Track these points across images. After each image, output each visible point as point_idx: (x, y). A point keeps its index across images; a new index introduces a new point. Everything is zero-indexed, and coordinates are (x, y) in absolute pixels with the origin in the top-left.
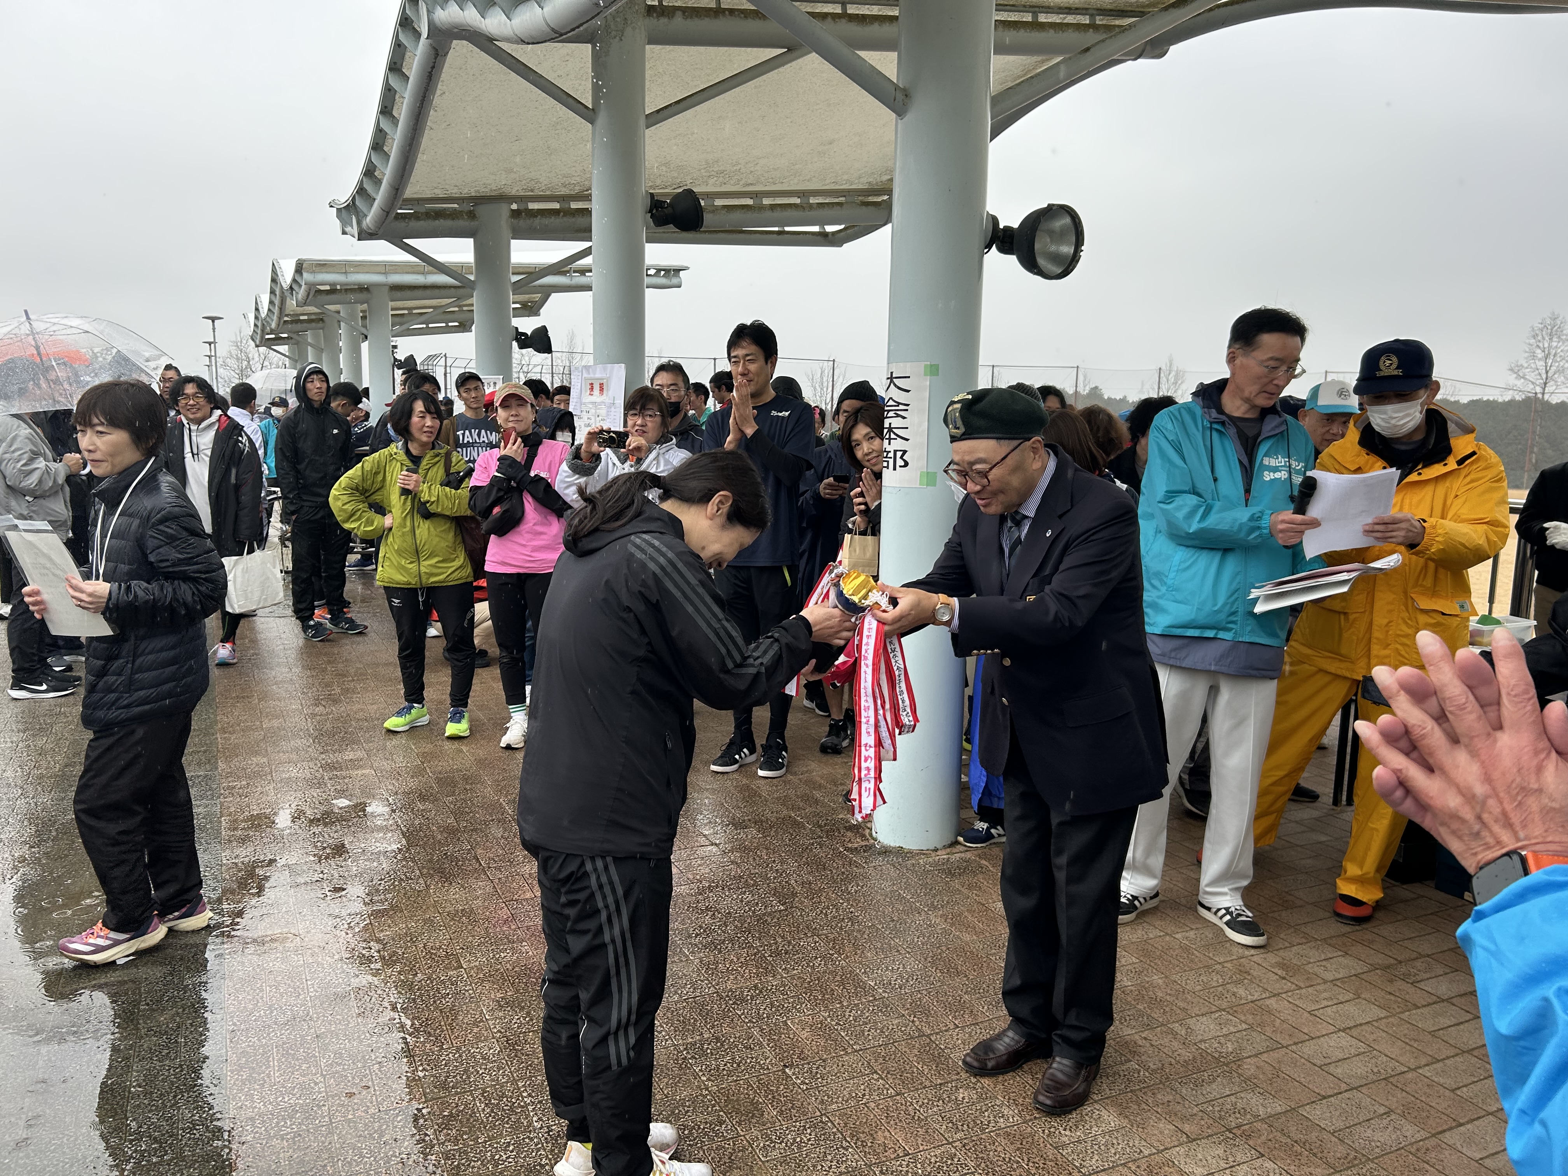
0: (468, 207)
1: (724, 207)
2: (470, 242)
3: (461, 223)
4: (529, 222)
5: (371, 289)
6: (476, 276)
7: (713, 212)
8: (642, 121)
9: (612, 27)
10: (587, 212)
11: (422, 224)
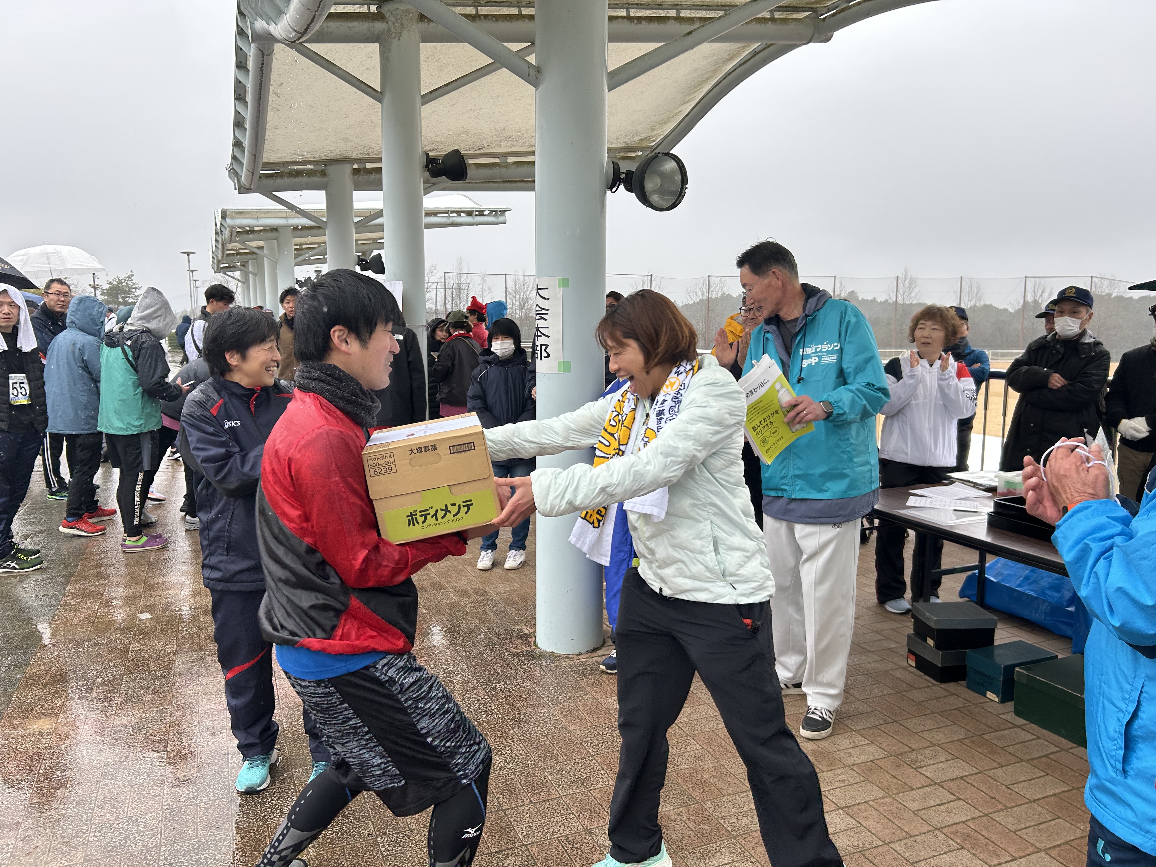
0: (322, 167)
1: (515, 163)
2: (324, 192)
3: (315, 179)
4: (366, 177)
5: (279, 229)
6: (328, 219)
7: (506, 166)
8: (418, 100)
9: (393, 30)
10: (379, 170)
11: (287, 181)
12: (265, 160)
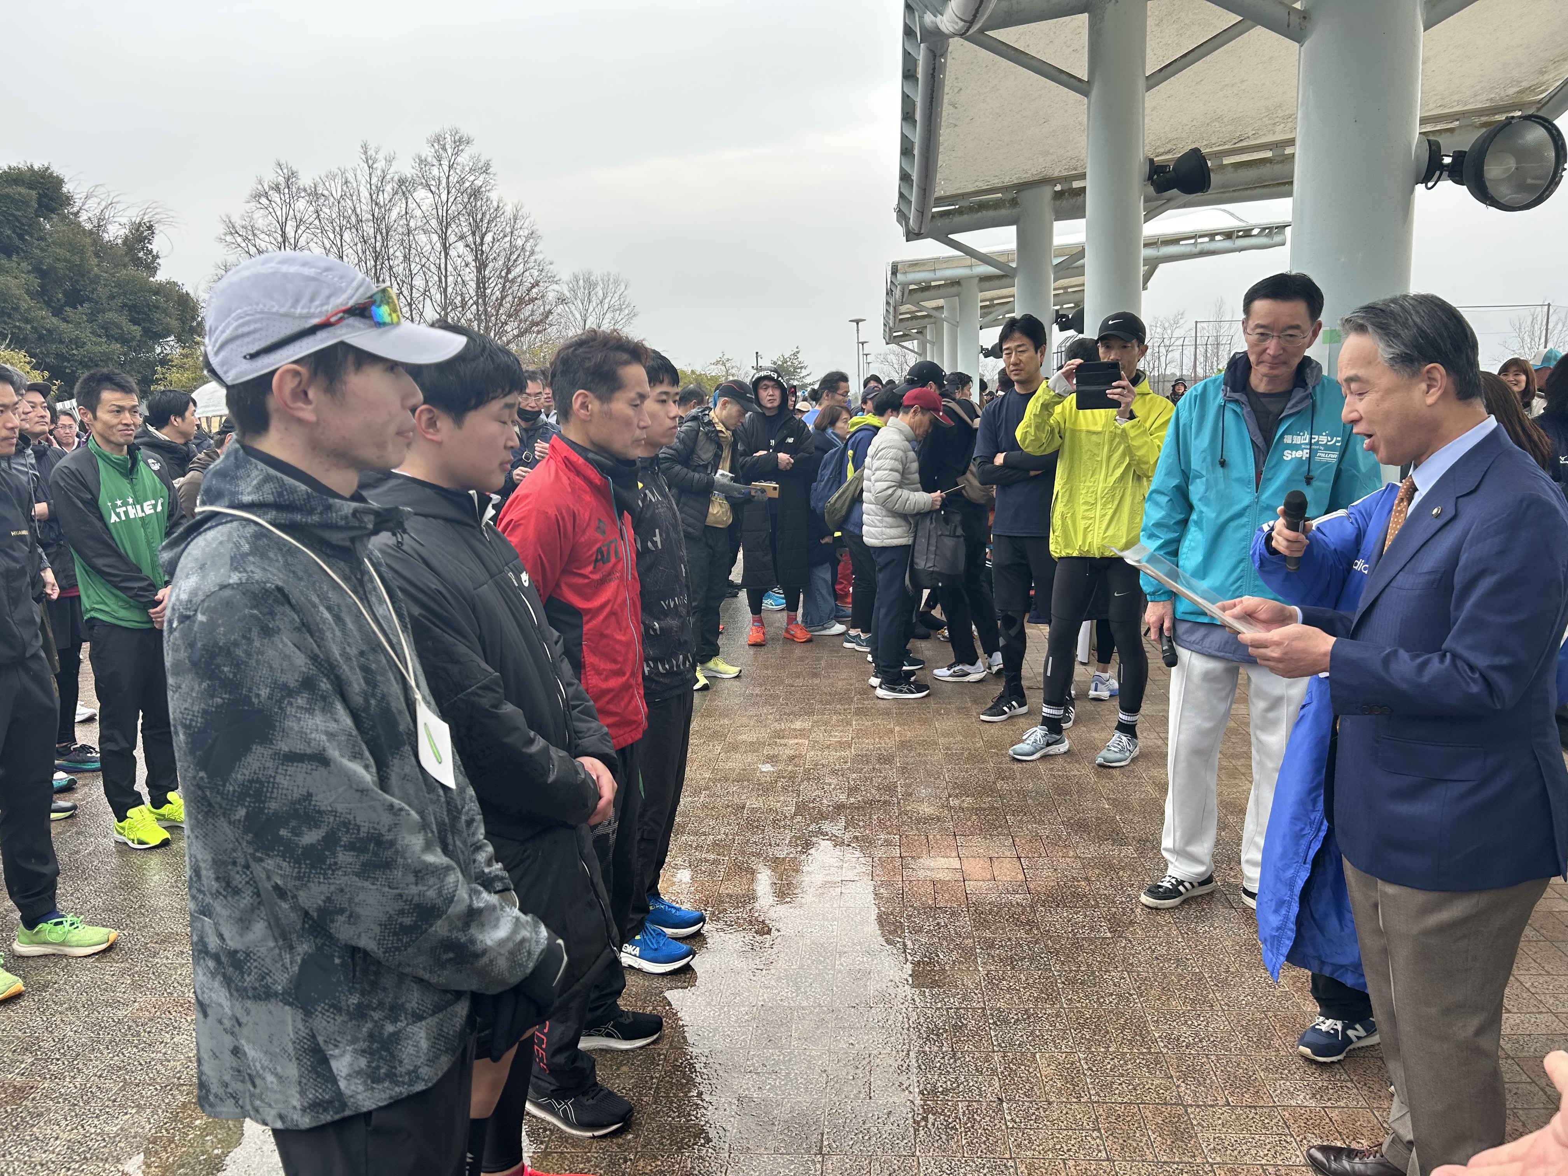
0: (1013, 194)
2: (1013, 229)
3: (1004, 212)
4: (1072, 201)
5: (962, 282)
6: (1018, 264)
8: (1141, 84)
10: (1083, 190)
11: (966, 218)
12: (936, 195)
